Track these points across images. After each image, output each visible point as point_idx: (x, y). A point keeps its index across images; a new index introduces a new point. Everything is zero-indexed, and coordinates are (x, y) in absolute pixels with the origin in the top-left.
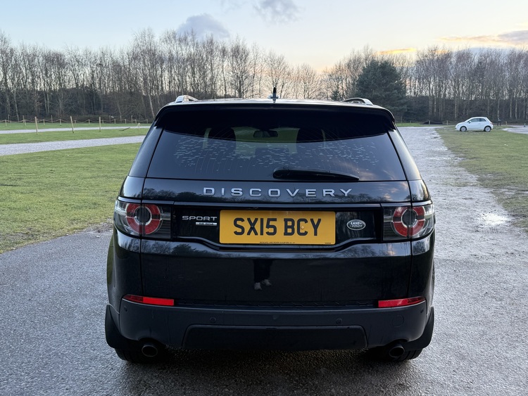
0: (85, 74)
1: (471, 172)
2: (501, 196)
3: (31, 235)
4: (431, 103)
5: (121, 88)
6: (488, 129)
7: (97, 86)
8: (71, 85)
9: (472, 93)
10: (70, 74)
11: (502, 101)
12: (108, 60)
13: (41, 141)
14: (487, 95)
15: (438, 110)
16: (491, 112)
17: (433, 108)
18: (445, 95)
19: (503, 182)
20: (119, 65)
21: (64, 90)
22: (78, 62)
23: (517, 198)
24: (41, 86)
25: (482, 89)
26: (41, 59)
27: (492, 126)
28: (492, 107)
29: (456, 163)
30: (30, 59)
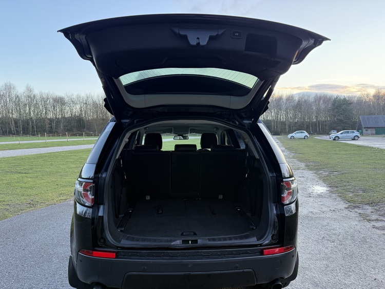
0: (76, 110)
1: (301, 161)
2: (321, 175)
3: (32, 205)
4: (273, 123)
5: (97, 116)
6: (306, 137)
7: (84, 115)
8: (68, 115)
9: (295, 118)
10: (68, 108)
11: (312, 122)
12: (90, 101)
13: (48, 147)
14: (304, 119)
15: (277, 127)
16: (307, 128)
17: (274, 126)
18: (280, 119)
19: (321, 167)
20: (96, 104)
21: (64, 118)
22: (73, 102)
23: (330, 176)
24: (50, 116)
25: (301, 116)
26: (51, 100)
27: (308, 136)
28: (307, 125)
29: (291, 157)
30: (45, 100)
